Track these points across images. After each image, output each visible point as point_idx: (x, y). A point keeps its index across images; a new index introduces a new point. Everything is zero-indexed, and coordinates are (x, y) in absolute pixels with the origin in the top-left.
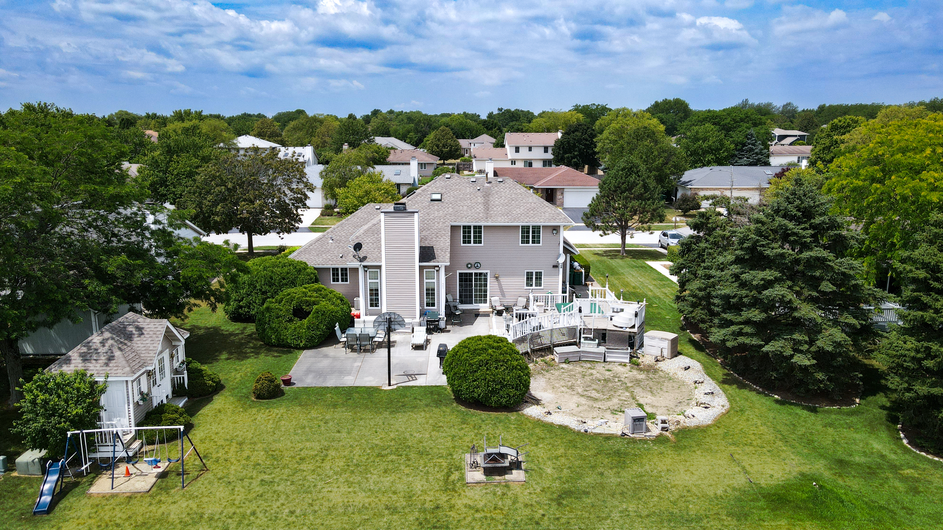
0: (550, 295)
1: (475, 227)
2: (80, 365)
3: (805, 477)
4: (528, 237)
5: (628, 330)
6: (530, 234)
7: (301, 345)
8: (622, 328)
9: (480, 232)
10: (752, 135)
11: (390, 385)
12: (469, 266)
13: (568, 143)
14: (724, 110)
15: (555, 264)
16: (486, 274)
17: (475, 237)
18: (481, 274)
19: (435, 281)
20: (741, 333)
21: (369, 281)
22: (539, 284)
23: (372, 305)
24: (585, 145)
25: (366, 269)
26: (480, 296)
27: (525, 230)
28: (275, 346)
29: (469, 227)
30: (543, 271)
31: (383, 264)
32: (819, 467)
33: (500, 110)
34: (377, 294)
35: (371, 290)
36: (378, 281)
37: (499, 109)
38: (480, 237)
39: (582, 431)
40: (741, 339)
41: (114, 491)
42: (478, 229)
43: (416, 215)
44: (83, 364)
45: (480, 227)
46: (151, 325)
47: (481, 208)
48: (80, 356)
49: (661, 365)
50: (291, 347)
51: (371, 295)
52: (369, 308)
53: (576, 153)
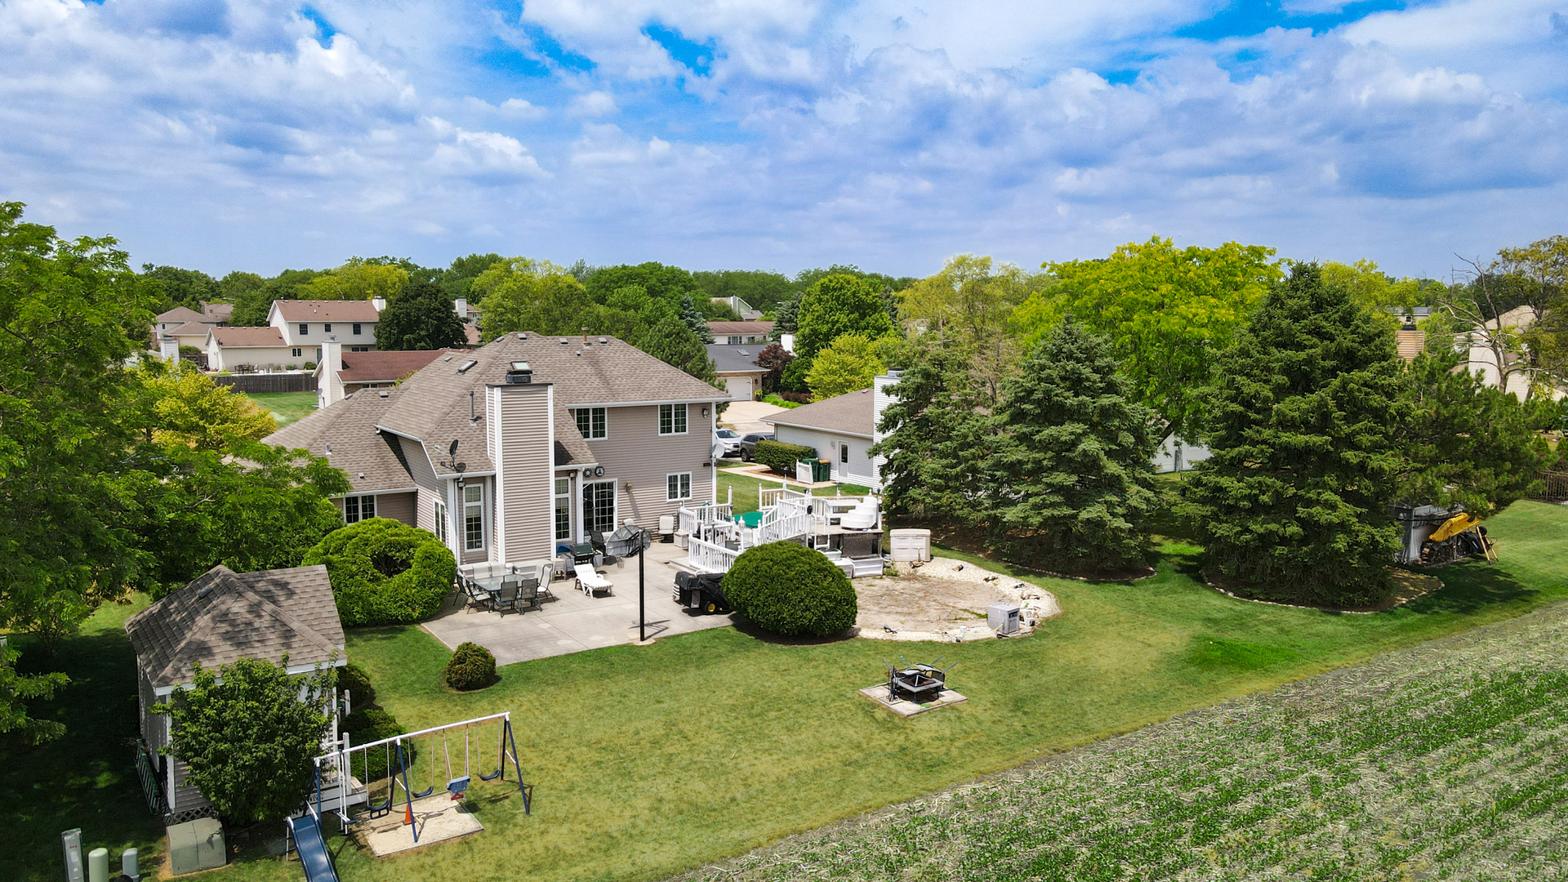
0: (707, 506)
1: (595, 410)
2: (234, 654)
3: (1198, 638)
4: (670, 422)
5: (870, 531)
6: (672, 417)
7: (416, 615)
8: (861, 530)
9: (603, 419)
10: (688, 302)
11: (643, 639)
12: (588, 473)
13: (408, 315)
14: (643, 266)
15: (706, 460)
16: (611, 485)
17: (595, 427)
18: (603, 485)
19: (569, 495)
20: (1044, 506)
21: (466, 505)
22: (685, 494)
23: (470, 546)
24: (438, 319)
25: (461, 485)
26: (604, 520)
27: (666, 410)
28: (363, 625)
29: (586, 411)
30: (690, 473)
31: (499, 472)
32: (1198, 628)
33: (149, 267)
34: (478, 527)
35: (469, 520)
36: (481, 504)
37: (144, 266)
38: (602, 426)
39: (955, 642)
40: (1047, 512)
41: (420, 843)
42: (599, 412)
43: (550, 389)
44: (240, 652)
45: (602, 410)
46: (301, 577)
47: (596, 382)
48: (225, 639)
49: (921, 571)
50: (398, 622)
51: (469, 528)
52: (466, 551)
53: (423, 333)
